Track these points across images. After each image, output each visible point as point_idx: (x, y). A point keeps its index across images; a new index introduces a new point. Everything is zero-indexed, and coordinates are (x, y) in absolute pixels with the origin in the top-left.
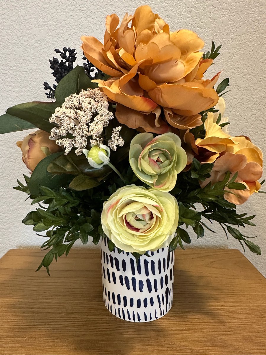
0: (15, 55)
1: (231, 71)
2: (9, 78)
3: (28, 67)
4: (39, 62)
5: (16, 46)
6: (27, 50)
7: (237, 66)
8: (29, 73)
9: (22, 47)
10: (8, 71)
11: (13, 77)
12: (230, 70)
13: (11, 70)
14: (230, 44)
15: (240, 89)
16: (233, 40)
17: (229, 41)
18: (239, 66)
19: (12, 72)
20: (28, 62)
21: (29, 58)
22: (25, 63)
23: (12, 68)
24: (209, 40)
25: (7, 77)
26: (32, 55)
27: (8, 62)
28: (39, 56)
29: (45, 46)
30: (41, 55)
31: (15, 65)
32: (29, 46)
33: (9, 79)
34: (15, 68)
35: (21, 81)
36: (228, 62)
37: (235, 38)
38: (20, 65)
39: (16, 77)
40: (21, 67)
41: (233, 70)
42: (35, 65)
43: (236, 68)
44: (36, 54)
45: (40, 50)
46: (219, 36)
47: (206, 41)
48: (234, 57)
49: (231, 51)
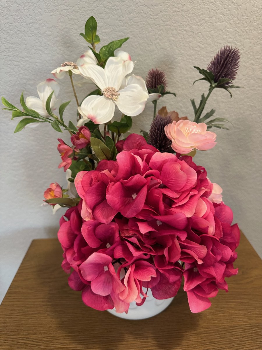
0: (25, 45)
1: (250, 62)
2: (22, 71)
3: (41, 58)
4: (52, 52)
5: (26, 35)
6: (38, 39)
7: (256, 57)
8: (43, 64)
9: (32, 35)
10: (21, 63)
11: (26, 69)
12: (249, 61)
13: (24, 62)
14: (252, 33)
15: (257, 81)
16: (255, 29)
17: (251, 30)
18: (259, 57)
19: (24, 64)
20: (41, 52)
21: (41, 48)
22: (38, 53)
23: (24, 60)
24: (231, 28)
25: (20, 69)
26: (45, 45)
27: (20, 53)
28: (53, 46)
29: (57, 34)
30: (55, 44)
31: (27, 56)
32: (40, 34)
33: (22, 72)
34: (27, 59)
35: (35, 73)
36: (248, 52)
37: (258, 27)
38: (32, 56)
39: (29, 70)
40: (33, 58)
41: (252, 61)
42: (48, 56)
43: (256, 59)
44: (49, 43)
45: (53, 39)
46: (241, 24)
47: (228, 29)
48: (255, 48)
49: (252, 41)
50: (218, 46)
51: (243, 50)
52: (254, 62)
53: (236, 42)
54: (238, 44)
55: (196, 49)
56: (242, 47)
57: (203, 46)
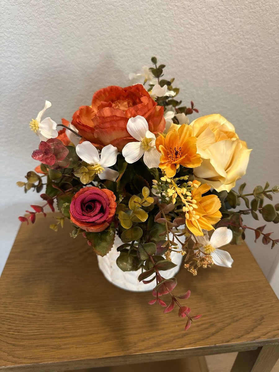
0: (9, 14)
1: (239, 42)
2: (6, 42)
3: (26, 30)
4: (38, 24)
5: (9, 3)
6: (23, 9)
7: (246, 37)
8: (28, 36)
9: (16, 4)
10: (4, 34)
11: (10, 41)
12: (239, 40)
13: (8, 33)
14: (243, 12)
15: (245, 61)
16: (246, 8)
17: (242, 8)
18: (248, 37)
19: (8, 35)
20: (26, 24)
21: (26, 19)
22: (23, 25)
23: (8, 31)
24: (222, 6)
25: (4, 41)
26: (30, 15)
27: (3, 23)
28: (38, 17)
29: (43, 4)
30: (40, 15)
31: (11, 27)
32: (24, 3)
33: (6, 44)
34: (11, 30)
35: (20, 46)
36: (239, 32)
37: (249, 6)
38: (17, 27)
39: (14, 42)
40: (18, 29)
41: (242, 41)
42: (34, 28)
43: (245, 39)
44: (34, 13)
45: (38, 10)
46: (233, 2)
47: (220, 7)
48: (245, 27)
49: (243, 20)
50: (208, 24)
51: (234, 29)
52: (243, 42)
53: (227, 21)
54: (229, 22)
55: (187, 26)
56: (233, 26)
57: (194, 24)
